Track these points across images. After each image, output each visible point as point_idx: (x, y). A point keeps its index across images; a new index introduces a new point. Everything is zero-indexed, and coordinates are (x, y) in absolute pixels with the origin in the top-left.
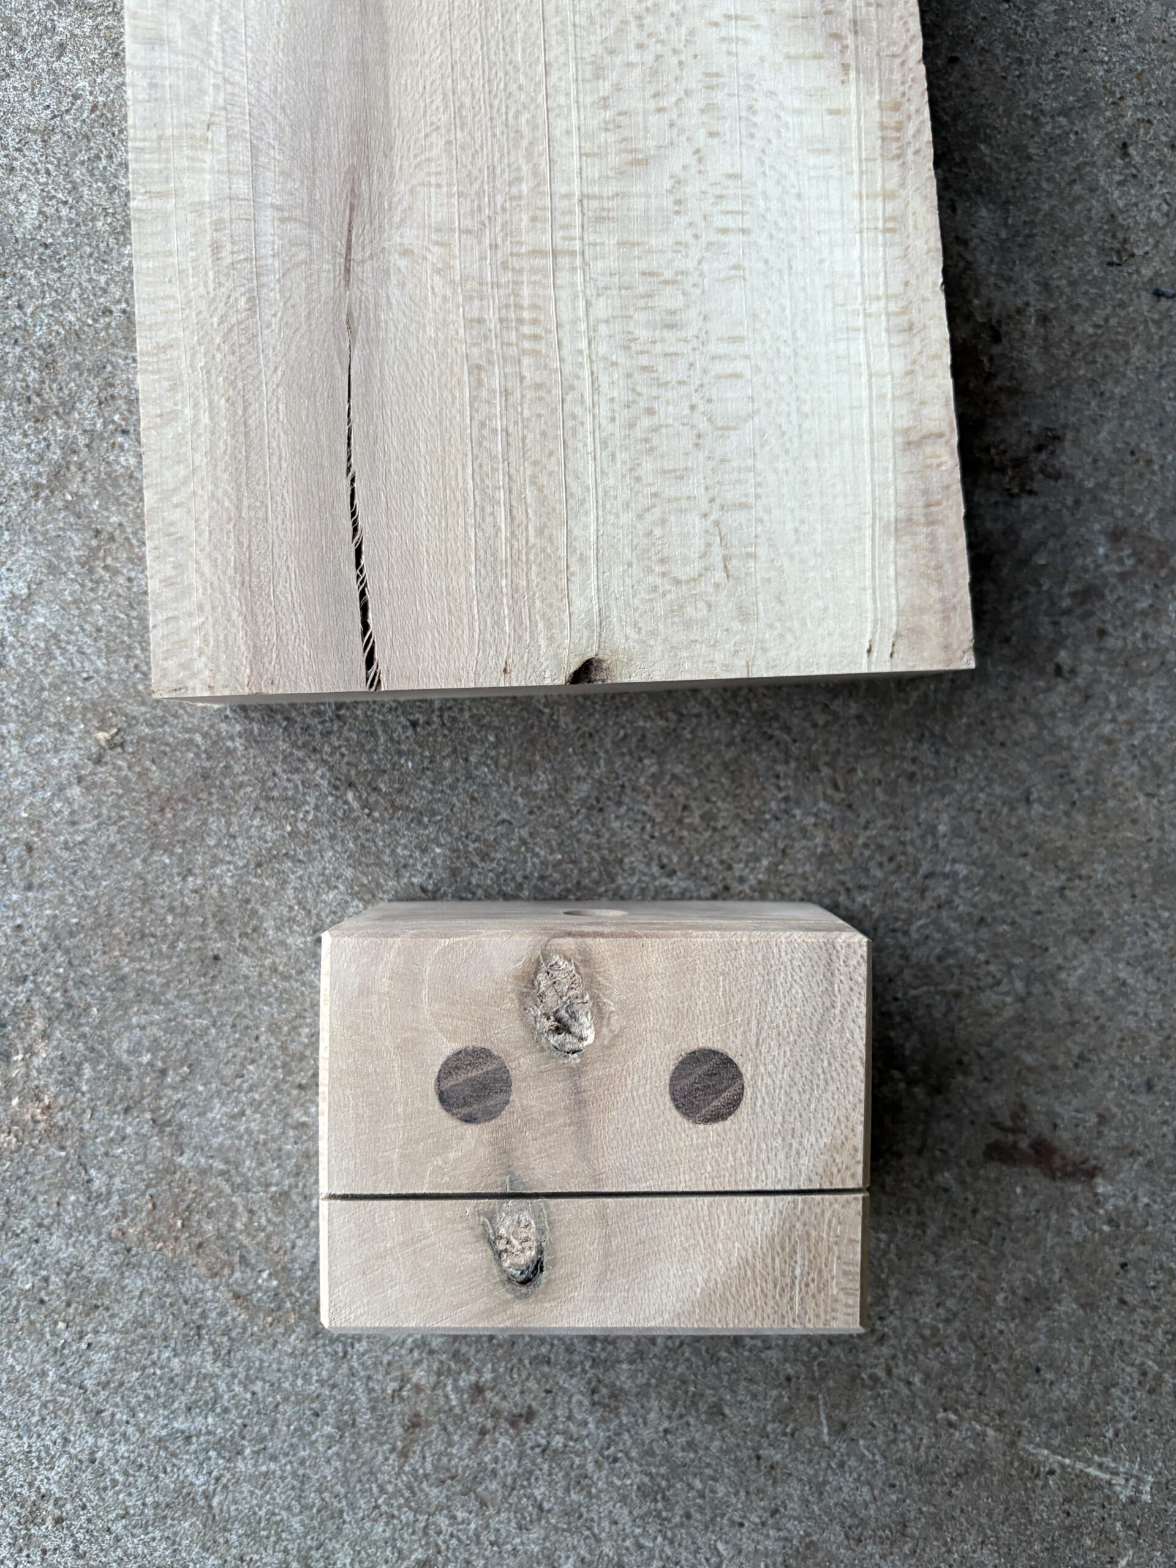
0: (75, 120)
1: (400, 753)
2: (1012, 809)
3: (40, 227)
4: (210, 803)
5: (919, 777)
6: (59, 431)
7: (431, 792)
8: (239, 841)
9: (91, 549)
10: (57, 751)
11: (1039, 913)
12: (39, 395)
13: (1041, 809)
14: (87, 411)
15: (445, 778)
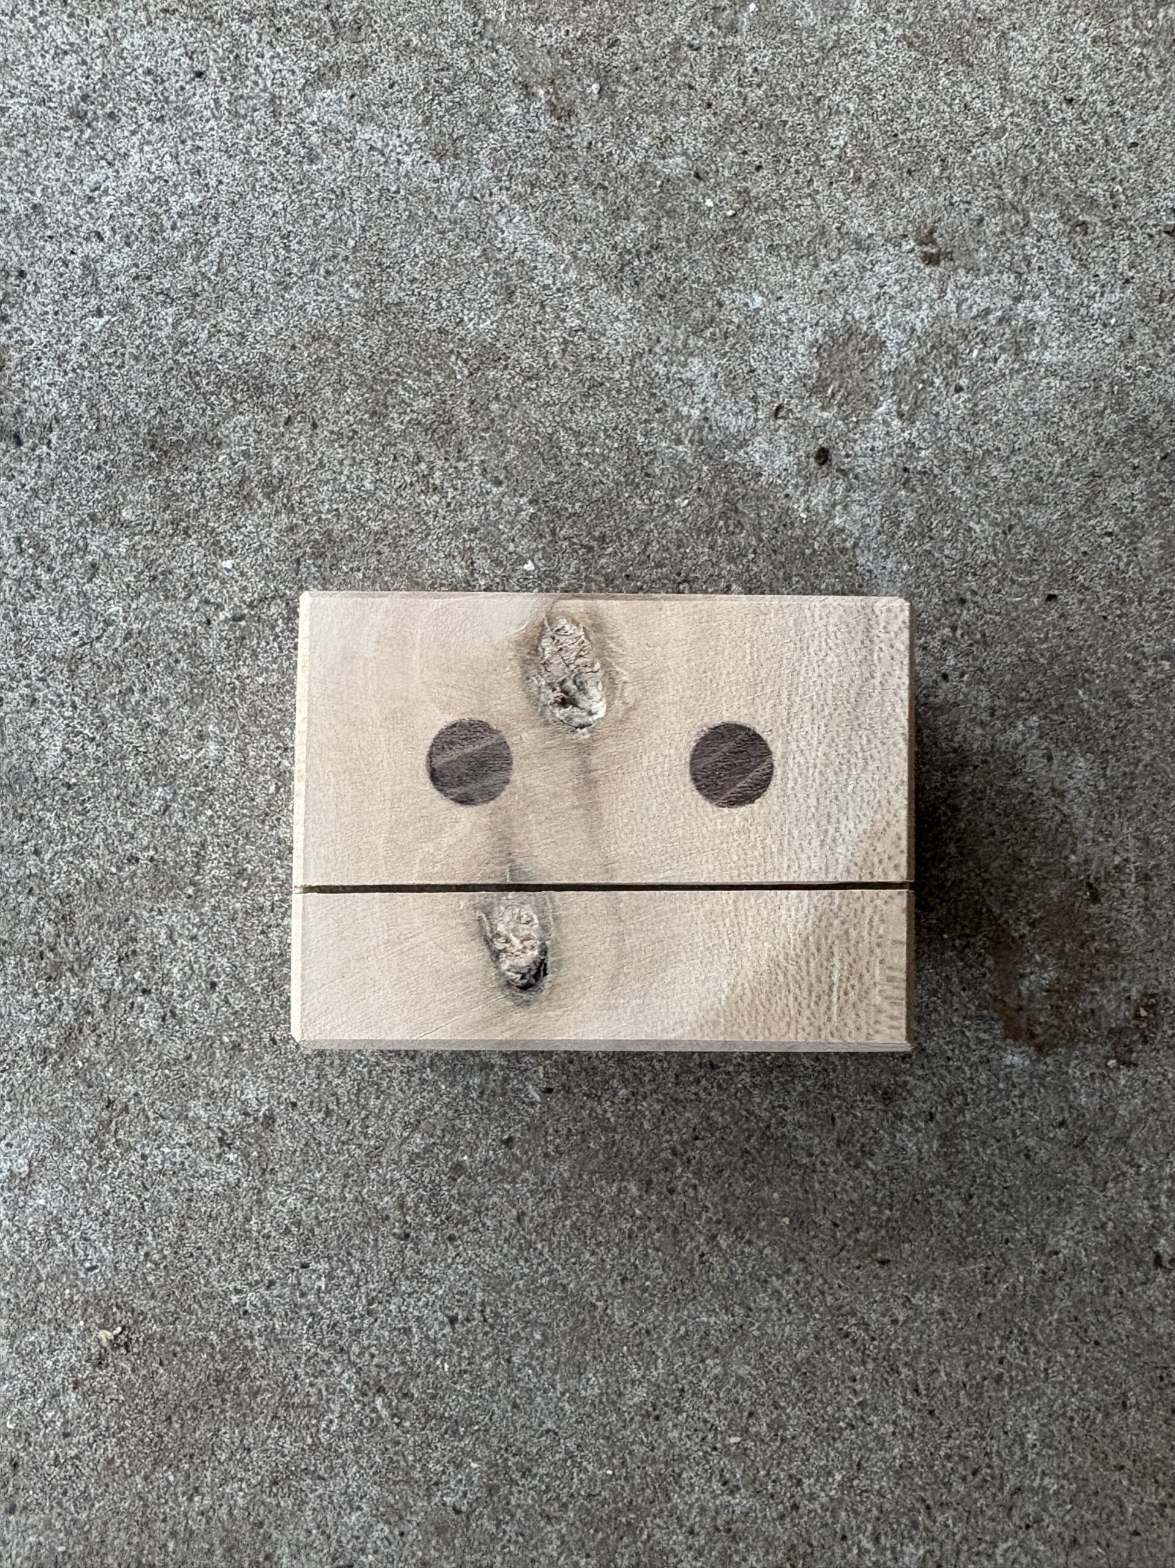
0: (106, 648)
1: (436, 1354)
2: (1107, 1415)
3: (63, 765)
4: (223, 1411)
5: (1006, 1378)
6: (72, 990)
7: (468, 1398)
8: (254, 1454)
9: (101, 1123)
10: (51, 1352)
11: (1136, 1533)
12: (52, 950)
13: (1139, 1416)
14: (105, 968)
15: (485, 1382)
